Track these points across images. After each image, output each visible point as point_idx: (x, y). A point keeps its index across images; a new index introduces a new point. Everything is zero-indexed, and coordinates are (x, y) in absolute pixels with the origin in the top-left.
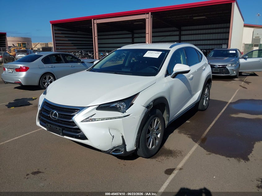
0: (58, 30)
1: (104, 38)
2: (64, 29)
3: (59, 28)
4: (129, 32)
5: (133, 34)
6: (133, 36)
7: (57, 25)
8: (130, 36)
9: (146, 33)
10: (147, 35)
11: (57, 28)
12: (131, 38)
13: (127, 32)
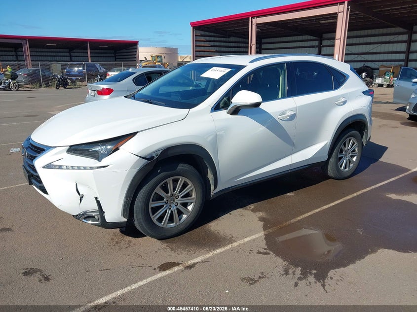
0: (202, 36)
1: (272, 47)
2: (210, 34)
3: (203, 33)
4: (314, 38)
5: (321, 40)
6: (320, 43)
7: (200, 28)
8: (316, 43)
9: (337, 38)
10: (337, 43)
11: (199, 33)
12: (317, 46)
13: (312, 38)
